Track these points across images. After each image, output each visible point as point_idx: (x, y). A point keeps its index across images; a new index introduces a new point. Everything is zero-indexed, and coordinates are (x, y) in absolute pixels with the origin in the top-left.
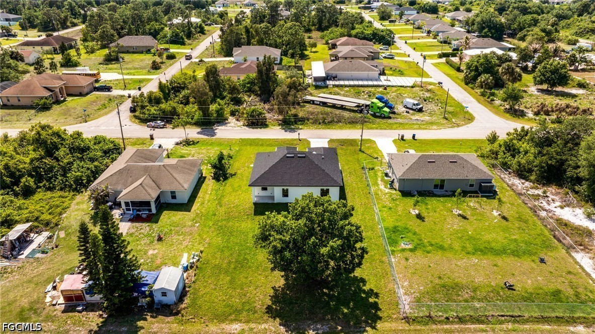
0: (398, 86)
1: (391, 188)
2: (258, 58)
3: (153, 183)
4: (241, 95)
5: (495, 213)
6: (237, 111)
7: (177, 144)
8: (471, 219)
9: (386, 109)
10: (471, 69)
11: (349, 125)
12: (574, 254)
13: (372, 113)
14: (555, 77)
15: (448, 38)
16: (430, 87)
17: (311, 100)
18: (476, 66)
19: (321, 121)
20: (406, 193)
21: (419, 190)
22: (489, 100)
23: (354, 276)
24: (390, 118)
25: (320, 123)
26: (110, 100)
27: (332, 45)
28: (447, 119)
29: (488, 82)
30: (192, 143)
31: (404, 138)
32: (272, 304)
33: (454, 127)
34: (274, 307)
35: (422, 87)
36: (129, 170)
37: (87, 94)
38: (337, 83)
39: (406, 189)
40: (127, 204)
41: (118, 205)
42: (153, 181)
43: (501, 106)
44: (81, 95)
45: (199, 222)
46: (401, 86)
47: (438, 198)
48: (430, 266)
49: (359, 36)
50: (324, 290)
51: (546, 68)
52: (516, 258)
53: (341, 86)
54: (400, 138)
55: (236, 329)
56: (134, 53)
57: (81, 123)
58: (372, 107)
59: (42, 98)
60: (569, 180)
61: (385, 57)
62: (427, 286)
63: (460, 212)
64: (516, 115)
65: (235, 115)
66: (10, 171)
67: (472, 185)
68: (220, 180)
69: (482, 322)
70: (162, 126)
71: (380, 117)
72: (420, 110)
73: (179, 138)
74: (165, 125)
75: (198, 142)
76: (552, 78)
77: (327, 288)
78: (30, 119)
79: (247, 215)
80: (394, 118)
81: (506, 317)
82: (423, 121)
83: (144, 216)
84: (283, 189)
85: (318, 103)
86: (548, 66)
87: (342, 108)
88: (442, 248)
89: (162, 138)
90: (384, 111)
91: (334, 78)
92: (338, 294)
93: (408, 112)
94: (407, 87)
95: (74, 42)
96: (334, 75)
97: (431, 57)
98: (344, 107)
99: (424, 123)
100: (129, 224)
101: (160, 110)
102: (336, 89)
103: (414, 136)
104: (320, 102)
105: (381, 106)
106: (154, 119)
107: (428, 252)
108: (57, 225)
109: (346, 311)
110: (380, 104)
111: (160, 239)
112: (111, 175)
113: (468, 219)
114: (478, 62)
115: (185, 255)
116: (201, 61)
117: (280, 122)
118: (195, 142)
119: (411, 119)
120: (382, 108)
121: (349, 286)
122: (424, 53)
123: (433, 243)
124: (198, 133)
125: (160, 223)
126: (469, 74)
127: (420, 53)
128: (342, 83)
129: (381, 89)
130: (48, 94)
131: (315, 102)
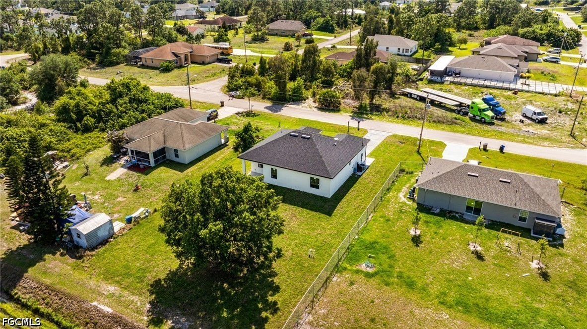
0: (536, 93)
1: (410, 199)
2: (387, 48)
3: (163, 138)
4: (336, 79)
5: (534, 265)
7: (238, 113)
9: (490, 113)
13: (472, 115)
17: (409, 93)
19: (400, 115)
20: (423, 208)
21: (444, 208)
23: (272, 281)
24: (492, 124)
26: (224, 70)
27: (486, 42)
28: (574, 137)
30: (252, 115)
32: (165, 279)
33: (577, 147)
34: (163, 283)
35: (571, 97)
36: (152, 123)
37: (209, 63)
38: (456, 80)
39: (427, 203)
40: (132, 152)
42: (164, 136)
44: (203, 63)
47: (463, 225)
48: (373, 302)
49: (528, 36)
50: (225, 284)
53: (461, 84)
54: (482, 147)
55: (109, 291)
56: (281, 36)
57: (182, 85)
58: (472, 108)
59: (166, 61)
61: (546, 61)
62: (346, 325)
63: (479, 249)
66: (78, 109)
67: (522, 219)
68: (238, 151)
71: (480, 122)
72: (542, 122)
75: (258, 115)
77: (229, 284)
78: (150, 78)
80: (498, 125)
82: (535, 134)
83: (142, 167)
84: (272, 169)
85: (416, 97)
87: (440, 105)
88: (411, 285)
89: (231, 106)
90: (485, 115)
91: (456, 74)
92: (235, 294)
93: (522, 121)
94: (549, 94)
95: (239, 24)
96: (457, 71)
98: (443, 105)
99: (535, 136)
100: (126, 170)
102: (453, 87)
103: (502, 149)
104: (418, 96)
105: (483, 108)
107: (387, 284)
108: (78, 159)
109: (225, 314)
110: (484, 106)
111: (137, 189)
113: (483, 260)
115: (142, 209)
116: (333, 47)
117: (356, 109)
118: (256, 114)
119: (520, 129)
120: (484, 110)
121: (255, 290)
123: (405, 275)
124: (267, 108)
125: (149, 176)
128: (463, 80)
129: (509, 93)
130: (173, 58)
131: (413, 96)
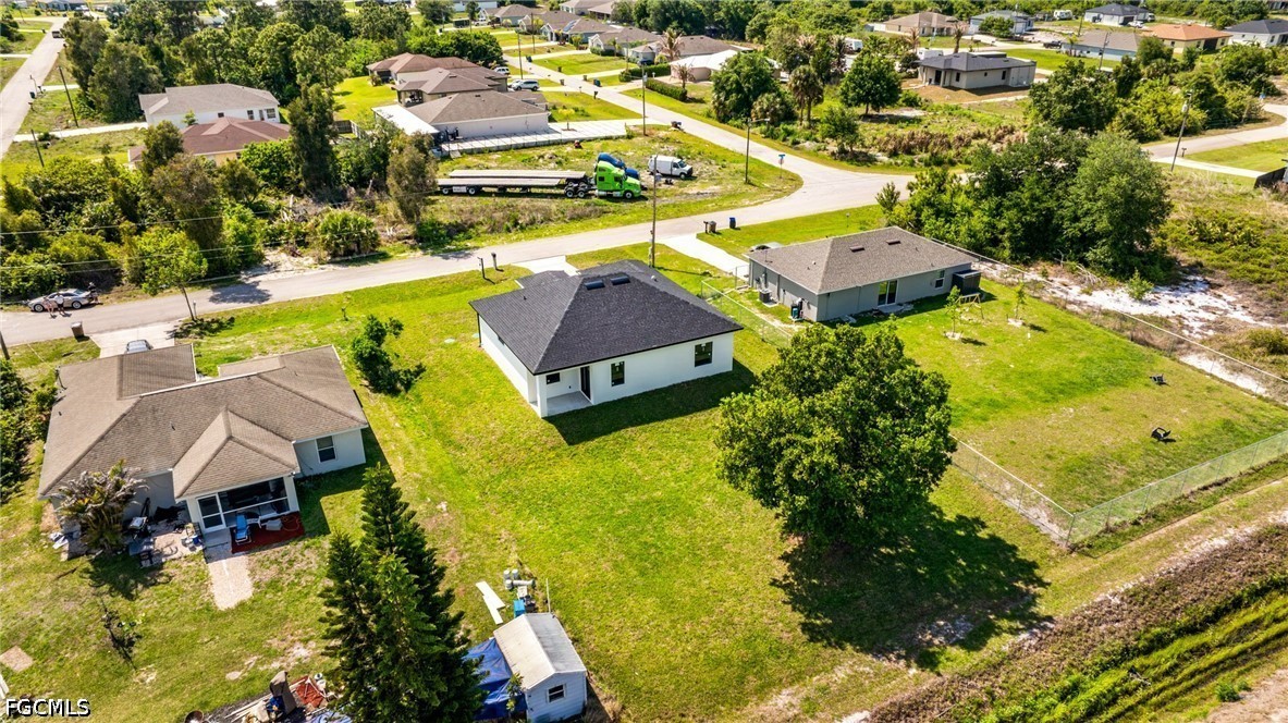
1: (801, 321)
2: (221, 115)
3: (259, 428)
4: (260, 197)
5: (1016, 323)
6: (281, 232)
7: (176, 335)
8: (990, 341)
9: (631, 181)
10: (728, 88)
11: (573, 225)
12: (1182, 359)
13: (604, 192)
14: (882, 87)
15: (615, 43)
16: (662, 134)
17: (444, 187)
18: (737, 82)
19: (508, 225)
21: (854, 313)
22: (790, 143)
24: (644, 198)
25: (508, 230)
27: (378, 73)
28: (753, 185)
29: (775, 109)
30: (215, 325)
31: (717, 229)
32: (808, 617)
33: (780, 196)
34: (817, 622)
35: (647, 135)
36: (153, 411)
38: (467, 146)
39: (830, 317)
40: (207, 505)
41: (171, 516)
42: (253, 422)
43: (819, 150)
45: (443, 499)
46: (607, 138)
47: (900, 320)
48: (1013, 443)
49: (430, 51)
50: (883, 550)
51: (861, 72)
52: (1122, 389)
53: (480, 151)
54: (708, 230)
55: (792, 705)
58: (602, 179)
60: (1068, 244)
62: (1046, 479)
63: (959, 335)
64: (858, 161)
65: (279, 245)
67: (940, 284)
68: (399, 391)
69: (1189, 511)
70: (86, 302)
71: (623, 199)
72: (689, 176)
73: (169, 320)
74: (92, 299)
75: (232, 320)
76: (876, 89)
79: (553, 448)
81: (1213, 489)
83: (276, 525)
84: (613, 365)
85: (464, 190)
86: (865, 68)
87: (524, 192)
88: (997, 405)
90: (630, 185)
92: (914, 548)
93: (668, 183)
94: (619, 137)
97: (609, 81)
98: (528, 189)
99: (718, 197)
100: (241, 560)
101: (57, 258)
102: (470, 160)
103: (733, 222)
104: (469, 187)
105: (619, 174)
106: (45, 285)
107: (985, 419)
110: (617, 171)
112: (102, 438)
113: (984, 344)
114: (738, 74)
115: (485, 587)
116: (46, 137)
117: (410, 241)
118: (224, 321)
119: (688, 194)
120: (622, 178)
121: (919, 526)
122: (590, 76)
126: (726, 99)
127: (581, 77)
128: (477, 144)
129: (569, 149)
131: (455, 190)
